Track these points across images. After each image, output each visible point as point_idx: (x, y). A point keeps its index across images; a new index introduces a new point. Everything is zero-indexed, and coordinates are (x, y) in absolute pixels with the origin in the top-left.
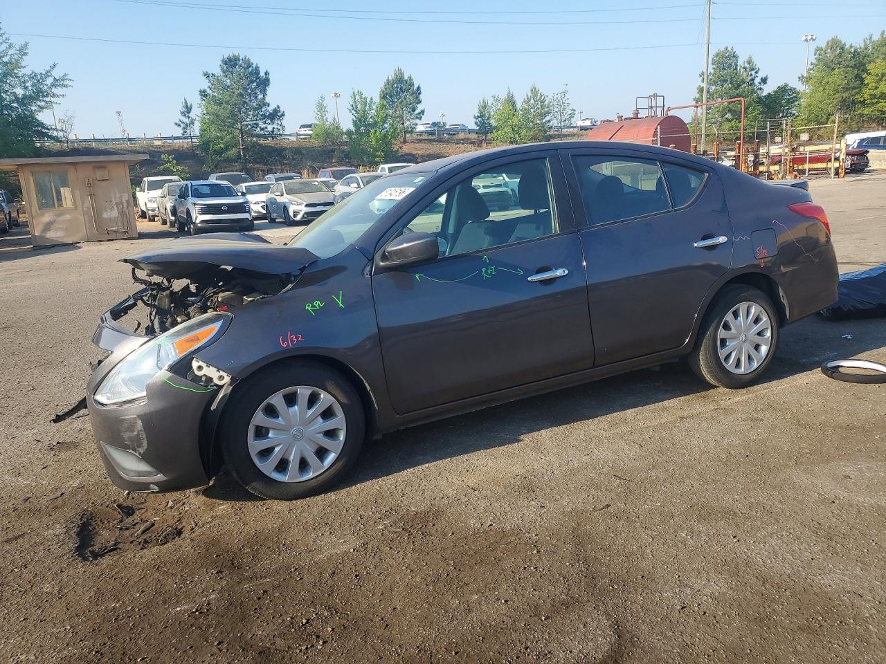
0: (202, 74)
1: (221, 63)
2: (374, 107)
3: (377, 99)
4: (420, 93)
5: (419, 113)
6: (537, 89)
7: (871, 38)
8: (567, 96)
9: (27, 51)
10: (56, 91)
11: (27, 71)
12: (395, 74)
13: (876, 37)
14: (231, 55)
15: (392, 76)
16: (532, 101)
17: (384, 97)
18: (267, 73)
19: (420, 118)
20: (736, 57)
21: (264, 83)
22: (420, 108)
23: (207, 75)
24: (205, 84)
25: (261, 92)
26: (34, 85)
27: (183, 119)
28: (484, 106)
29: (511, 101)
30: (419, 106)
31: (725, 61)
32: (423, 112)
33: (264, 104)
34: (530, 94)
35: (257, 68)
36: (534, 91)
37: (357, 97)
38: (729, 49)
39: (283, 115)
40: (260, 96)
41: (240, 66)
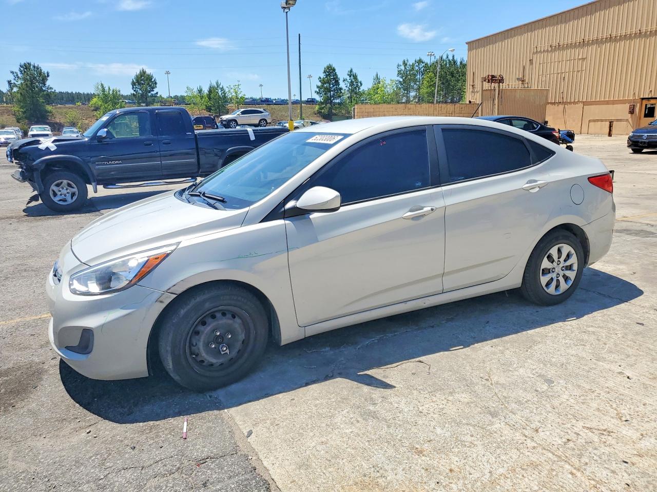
1: (19, 67)
4: (156, 82)
5: (154, 94)
6: (219, 83)
8: (240, 87)
14: (26, 62)
15: (138, 73)
17: (133, 84)
18: (47, 73)
20: (334, 70)
21: (44, 78)
23: (12, 72)
24: (11, 78)
30: (154, 89)
31: (330, 72)
32: (157, 93)
37: (100, 87)
41: (31, 69)
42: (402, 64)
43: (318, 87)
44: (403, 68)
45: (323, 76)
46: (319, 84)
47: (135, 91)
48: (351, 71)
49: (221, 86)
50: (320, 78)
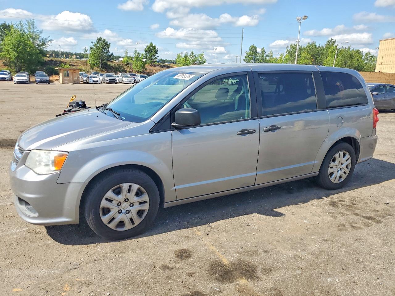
1: (96, 40)
8: (203, 56)
9: (42, 32)
10: (49, 43)
11: (42, 37)
14: (100, 38)
15: (149, 44)
17: (146, 51)
18: (110, 43)
20: (256, 48)
21: (109, 46)
23: (92, 42)
24: (92, 45)
26: (43, 41)
29: (187, 55)
30: (157, 55)
31: (253, 49)
32: (158, 57)
33: (108, 52)
35: (107, 42)
36: (192, 53)
40: (107, 50)
41: (102, 41)
42: (289, 46)
43: (245, 57)
44: (289, 48)
45: (248, 51)
46: (246, 55)
47: (146, 55)
48: (264, 48)
49: (194, 55)
50: (247, 52)
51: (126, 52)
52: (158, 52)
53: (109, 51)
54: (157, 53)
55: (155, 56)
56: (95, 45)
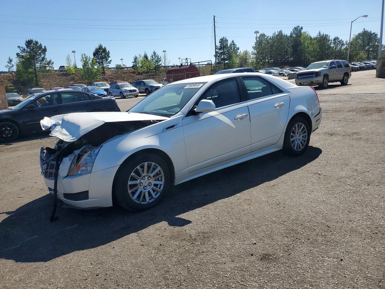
0: (17, 47)
1: (25, 42)
2: (91, 60)
3: (92, 57)
4: (109, 53)
5: (110, 61)
6: (155, 52)
7: (275, 34)
12: (99, 46)
13: (277, 34)
14: (30, 40)
15: (97, 47)
16: (154, 57)
17: (94, 54)
18: (45, 47)
19: (110, 63)
20: (226, 40)
21: (45, 50)
22: (109, 59)
23: (19, 47)
24: (19, 51)
25: (43, 54)
27: (9, 65)
28: (136, 59)
29: (146, 57)
32: (111, 61)
33: (43, 59)
34: (153, 54)
35: (41, 44)
37: (84, 56)
38: (225, 37)
39: (53, 63)
40: (43, 56)
41: (34, 44)
42: (258, 38)
45: (218, 45)
46: (216, 50)
47: (96, 60)
48: (233, 42)
49: (156, 55)
51: (68, 59)
52: (110, 55)
53: (46, 57)
54: (109, 57)
55: (107, 60)
56: (24, 51)
